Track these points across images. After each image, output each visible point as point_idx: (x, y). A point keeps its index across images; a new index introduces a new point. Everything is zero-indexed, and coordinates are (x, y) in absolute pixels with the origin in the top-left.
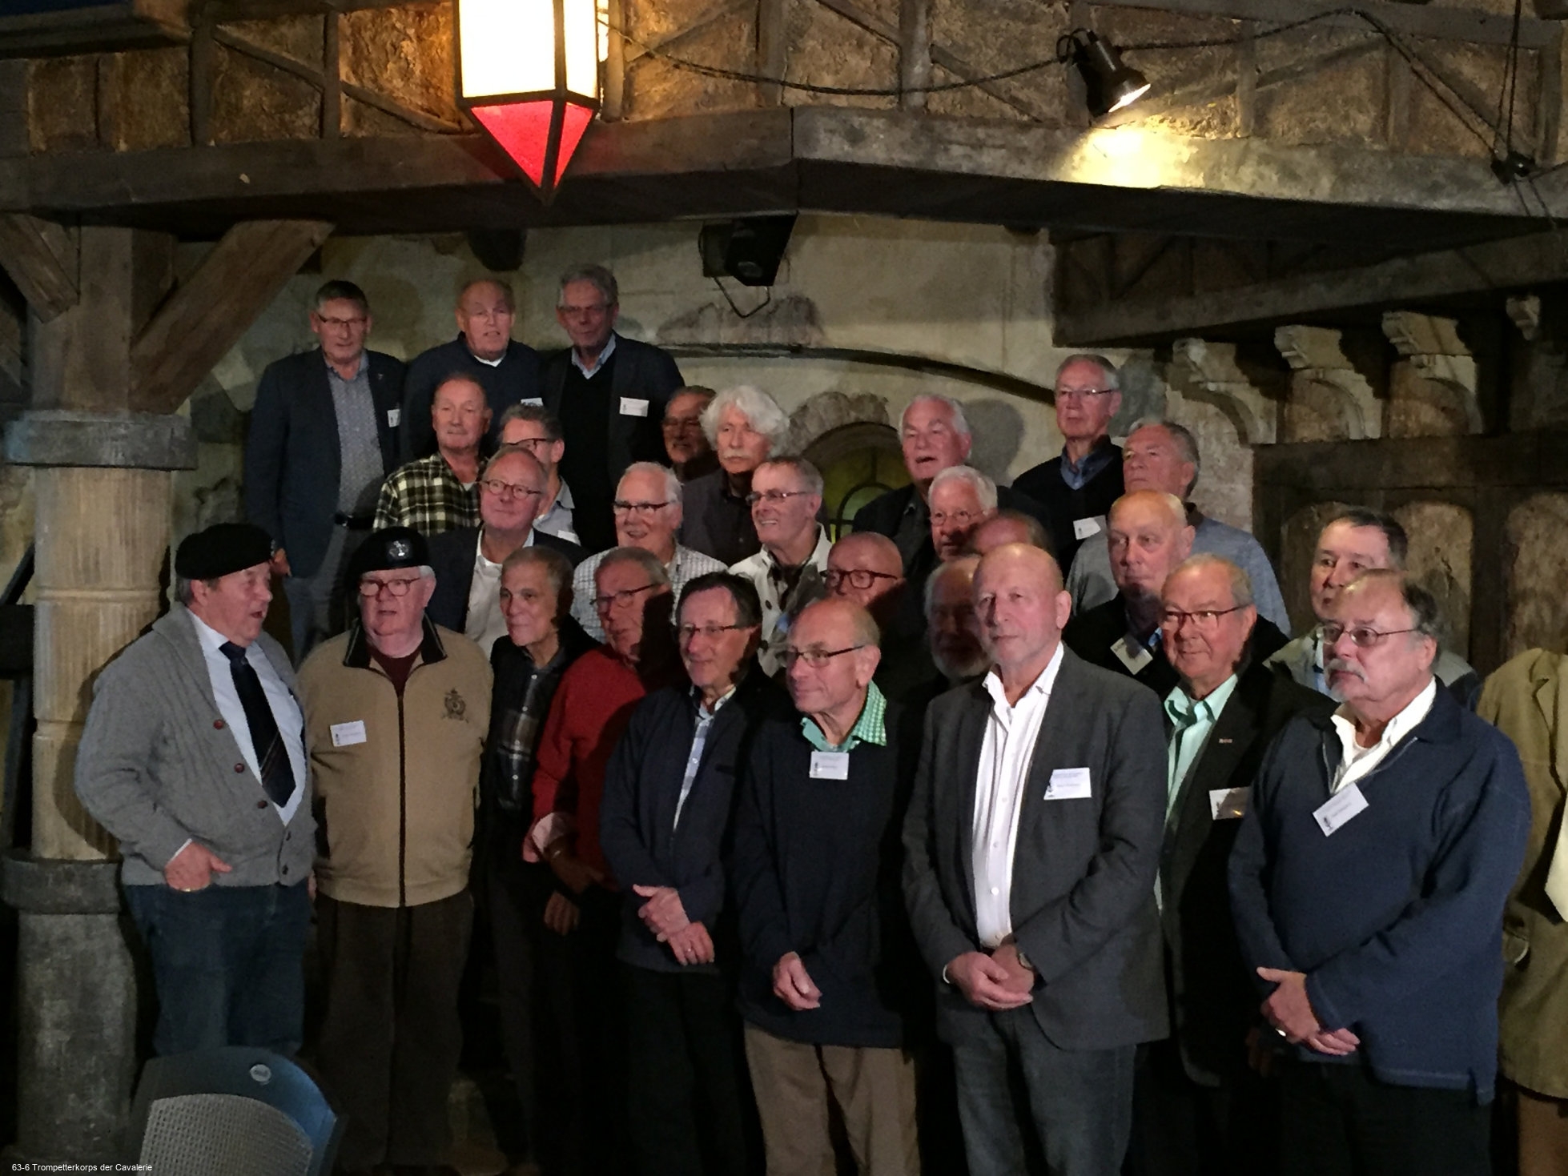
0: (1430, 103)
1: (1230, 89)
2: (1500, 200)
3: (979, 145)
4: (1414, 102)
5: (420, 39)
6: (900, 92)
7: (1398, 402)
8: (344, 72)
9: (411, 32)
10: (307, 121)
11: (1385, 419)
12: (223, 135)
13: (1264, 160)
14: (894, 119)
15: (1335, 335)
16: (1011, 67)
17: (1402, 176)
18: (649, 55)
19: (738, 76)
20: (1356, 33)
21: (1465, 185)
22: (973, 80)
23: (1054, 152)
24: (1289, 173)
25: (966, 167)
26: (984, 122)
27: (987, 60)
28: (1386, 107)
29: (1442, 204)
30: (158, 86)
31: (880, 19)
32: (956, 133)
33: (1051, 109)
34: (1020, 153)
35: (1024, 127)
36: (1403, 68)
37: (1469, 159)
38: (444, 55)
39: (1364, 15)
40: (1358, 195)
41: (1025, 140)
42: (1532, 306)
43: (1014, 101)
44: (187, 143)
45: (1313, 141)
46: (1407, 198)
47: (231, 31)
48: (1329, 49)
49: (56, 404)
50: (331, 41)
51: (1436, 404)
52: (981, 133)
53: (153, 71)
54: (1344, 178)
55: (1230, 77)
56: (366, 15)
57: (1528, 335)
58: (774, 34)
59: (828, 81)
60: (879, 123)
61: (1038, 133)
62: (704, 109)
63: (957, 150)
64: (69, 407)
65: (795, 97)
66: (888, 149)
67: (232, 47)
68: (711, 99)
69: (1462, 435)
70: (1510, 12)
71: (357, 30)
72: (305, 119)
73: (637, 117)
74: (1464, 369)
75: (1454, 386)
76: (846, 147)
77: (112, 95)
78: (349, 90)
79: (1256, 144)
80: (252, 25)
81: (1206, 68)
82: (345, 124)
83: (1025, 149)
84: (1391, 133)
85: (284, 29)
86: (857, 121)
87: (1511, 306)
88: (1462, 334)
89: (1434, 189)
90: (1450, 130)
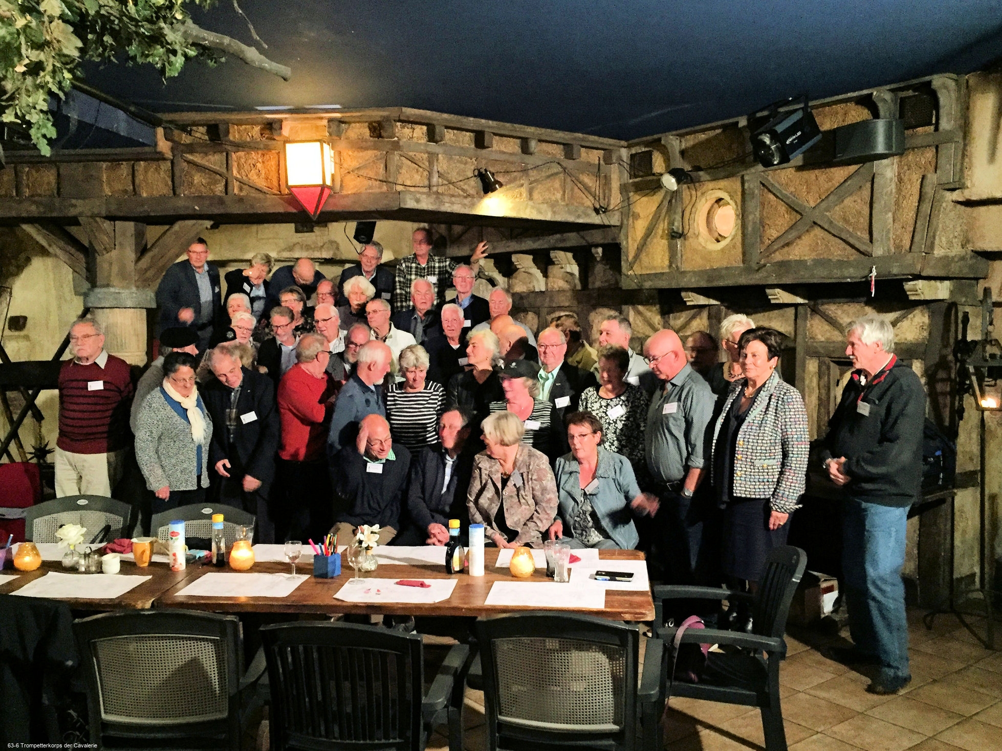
0: (576, 189)
1: (522, 185)
2: (596, 220)
3: (453, 203)
4: (572, 190)
5: (263, 162)
6: (430, 187)
7: (550, 279)
8: (235, 172)
9: (260, 160)
10: (220, 189)
11: (547, 284)
12: (186, 192)
13: (533, 207)
14: (429, 194)
15: (531, 257)
16: (460, 179)
17: (570, 212)
18: (349, 173)
19: (380, 181)
20: (556, 169)
21: (587, 215)
22: (450, 183)
23: (473, 205)
24: (540, 212)
25: (449, 210)
26: (453, 196)
27: (454, 177)
28: (564, 192)
29: (581, 221)
30: (159, 174)
31: (423, 163)
32: (446, 199)
33: (472, 192)
34: (464, 205)
35: (466, 197)
36: (569, 179)
37: (589, 207)
38: (273, 169)
39: (559, 163)
40: (559, 218)
41: (467, 201)
42: (600, 250)
43: (463, 190)
44: (171, 195)
45: (545, 202)
46: (571, 219)
47: (190, 157)
48: (550, 172)
49: (108, 286)
50: (230, 162)
51: (563, 279)
52: (453, 199)
53: (156, 168)
54: (554, 213)
55: (522, 182)
56: (241, 154)
57: (598, 259)
58: (392, 168)
59: (408, 183)
60: (424, 196)
61: (469, 199)
62: (368, 191)
63: (447, 205)
64: (113, 286)
65: (399, 188)
66: (427, 204)
67: (189, 162)
68: (371, 187)
69: (574, 290)
70: (597, 162)
71: (239, 158)
72: (219, 188)
73: (344, 192)
74: (575, 269)
75: (572, 274)
76: (415, 204)
77: (140, 177)
78: (237, 180)
79: (531, 203)
80: (197, 155)
81: (515, 179)
82: (236, 191)
83: (465, 204)
84: (566, 198)
85: (210, 157)
86: (418, 196)
87: (593, 250)
88: (574, 257)
89: (579, 217)
90: (582, 199)
